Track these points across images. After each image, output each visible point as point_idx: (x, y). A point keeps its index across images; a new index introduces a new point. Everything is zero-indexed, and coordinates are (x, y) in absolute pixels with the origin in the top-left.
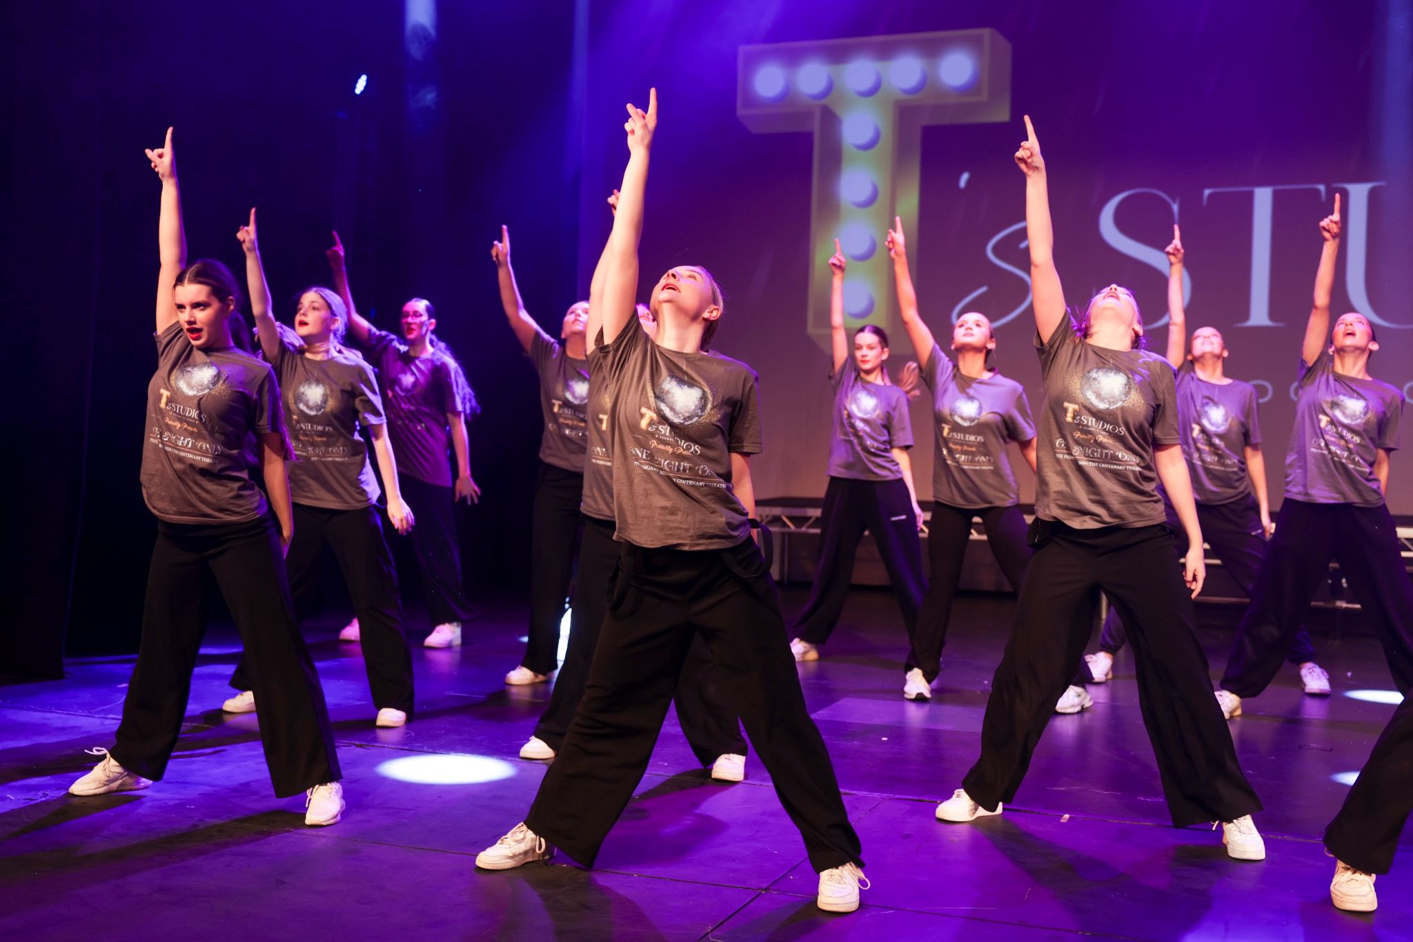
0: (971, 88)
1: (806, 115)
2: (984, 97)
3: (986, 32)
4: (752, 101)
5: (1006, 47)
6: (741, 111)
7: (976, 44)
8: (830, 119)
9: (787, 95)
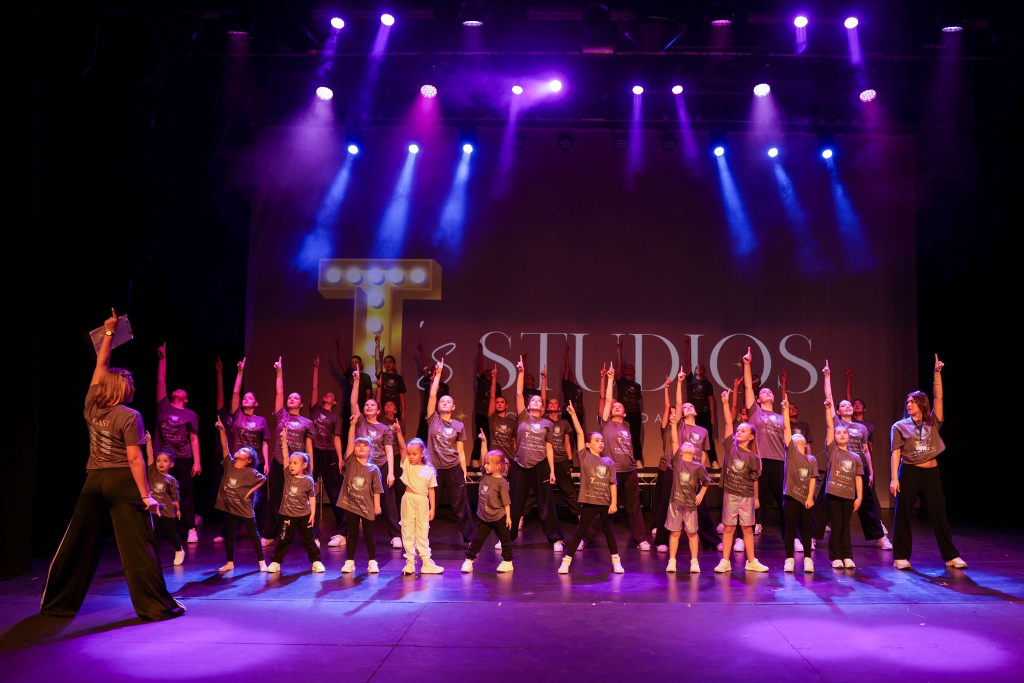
0: (425, 284)
1: (351, 292)
2: (430, 289)
3: (431, 261)
4: (325, 284)
5: (440, 268)
6: (320, 288)
7: (426, 266)
8: (362, 294)
9: (342, 282)
